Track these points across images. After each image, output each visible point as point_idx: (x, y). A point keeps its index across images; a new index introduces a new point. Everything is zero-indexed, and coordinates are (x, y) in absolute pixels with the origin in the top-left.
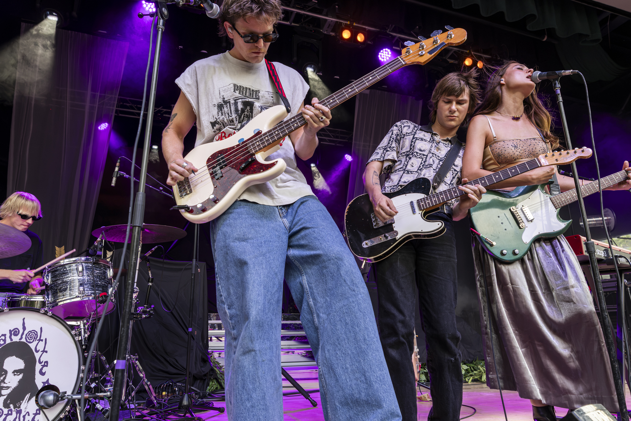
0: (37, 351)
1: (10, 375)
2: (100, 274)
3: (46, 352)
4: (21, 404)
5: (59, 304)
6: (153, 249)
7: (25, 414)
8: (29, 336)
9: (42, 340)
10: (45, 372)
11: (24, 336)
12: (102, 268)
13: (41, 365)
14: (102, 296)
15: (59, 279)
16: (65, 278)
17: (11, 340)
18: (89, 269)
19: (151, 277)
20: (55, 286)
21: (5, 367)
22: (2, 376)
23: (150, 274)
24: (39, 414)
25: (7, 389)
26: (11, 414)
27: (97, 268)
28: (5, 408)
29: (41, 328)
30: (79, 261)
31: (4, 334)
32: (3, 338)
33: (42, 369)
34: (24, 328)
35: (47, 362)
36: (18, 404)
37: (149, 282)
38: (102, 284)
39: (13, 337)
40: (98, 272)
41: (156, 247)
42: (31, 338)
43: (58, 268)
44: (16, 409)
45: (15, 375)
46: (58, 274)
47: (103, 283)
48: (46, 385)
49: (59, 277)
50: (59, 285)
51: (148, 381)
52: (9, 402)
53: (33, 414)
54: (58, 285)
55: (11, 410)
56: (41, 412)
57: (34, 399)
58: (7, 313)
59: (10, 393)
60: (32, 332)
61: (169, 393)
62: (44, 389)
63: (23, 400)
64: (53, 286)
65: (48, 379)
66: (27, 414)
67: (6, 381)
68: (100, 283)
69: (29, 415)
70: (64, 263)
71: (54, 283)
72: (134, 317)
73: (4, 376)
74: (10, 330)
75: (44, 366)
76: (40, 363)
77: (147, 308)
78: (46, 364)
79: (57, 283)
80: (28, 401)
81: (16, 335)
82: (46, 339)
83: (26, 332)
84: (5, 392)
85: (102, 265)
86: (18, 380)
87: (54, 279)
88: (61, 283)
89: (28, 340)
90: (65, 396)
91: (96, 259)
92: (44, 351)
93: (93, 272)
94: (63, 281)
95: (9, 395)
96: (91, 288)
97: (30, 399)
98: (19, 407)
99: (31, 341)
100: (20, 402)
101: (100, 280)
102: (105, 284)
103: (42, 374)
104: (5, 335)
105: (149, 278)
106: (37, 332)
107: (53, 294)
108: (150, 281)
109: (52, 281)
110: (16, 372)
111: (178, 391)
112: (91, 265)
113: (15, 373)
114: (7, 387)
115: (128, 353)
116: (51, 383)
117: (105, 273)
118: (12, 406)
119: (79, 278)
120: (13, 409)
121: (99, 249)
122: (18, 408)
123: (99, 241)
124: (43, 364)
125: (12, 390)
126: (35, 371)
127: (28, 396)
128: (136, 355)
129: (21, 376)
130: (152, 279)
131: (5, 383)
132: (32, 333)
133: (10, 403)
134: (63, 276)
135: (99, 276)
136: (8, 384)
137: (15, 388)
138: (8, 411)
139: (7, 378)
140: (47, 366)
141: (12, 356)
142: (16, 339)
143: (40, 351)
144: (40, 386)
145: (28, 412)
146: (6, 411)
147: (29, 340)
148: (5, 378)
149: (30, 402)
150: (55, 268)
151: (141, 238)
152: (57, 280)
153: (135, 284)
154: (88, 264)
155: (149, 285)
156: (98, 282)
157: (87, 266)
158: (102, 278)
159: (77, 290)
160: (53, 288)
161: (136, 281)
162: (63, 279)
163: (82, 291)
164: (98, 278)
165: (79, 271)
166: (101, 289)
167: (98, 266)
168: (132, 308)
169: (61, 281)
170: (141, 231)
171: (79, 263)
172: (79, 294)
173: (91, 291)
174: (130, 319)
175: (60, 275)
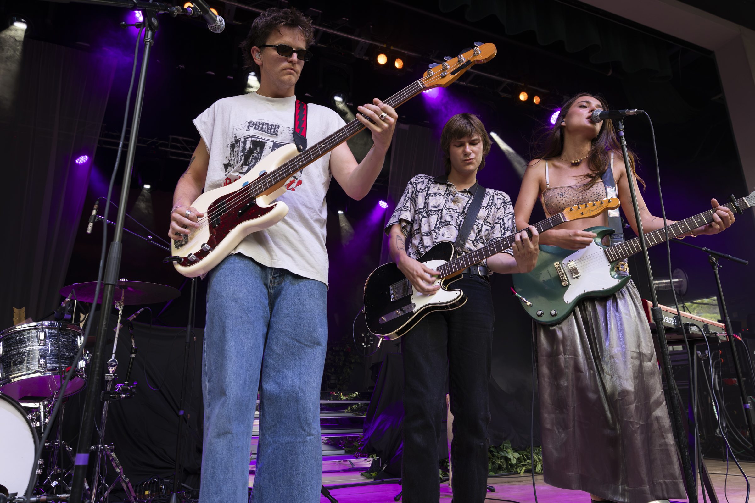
2: (67, 343)
5: (12, 381)
6: (138, 312)
12: (71, 336)
15: (14, 349)
16: (21, 348)
18: (53, 336)
19: (134, 346)
20: (8, 357)
23: (133, 343)
27: (65, 335)
30: (40, 327)
37: (131, 353)
38: (70, 355)
40: (65, 340)
41: (142, 309)
43: (13, 335)
46: (13, 343)
47: (71, 354)
49: (13, 347)
50: (14, 357)
51: (126, 477)
54: (11, 357)
61: (153, 492)
64: (5, 358)
68: (67, 354)
70: (21, 329)
71: (7, 354)
72: (111, 397)
77: (128, 385)
79: (10, 354)
87: (7, 349)
88: (15, 354)
90: (16, 498)
91: (62, 324)
93: (58, 341)
94: (19, 351)
96: (55, 361)
102: (73, 356)
105: (132, 347)
107: (5, 368)
108: (133, 351)
109: (4, 351)
111: (164, 489)
112: (56, 332)
115: (102, 442)
117: (74, 342)
119: (40, 348)
121: (67, 312)
123: (68, 302)
128: (112, 445)
130: (136, 349)
134: (19, 345)
135: (67, 345)
150: (9, 335)
151: (123, 298)
152: (11, 350)
153: (113, 356)
154: (52, 330)
155: (131, 357)
156: (64, 353)
157: (52, 333)
158: (70, 348)
159: (37, 363)
160: (6, 360)
161: (114, 351)
162: (19, 350)
163: (43, 364)
164: (65, 348)
165: (40, 339)
166: (69, 362)
167: (66, 333)
168: (108, 386)
169: (16, 351)
170: (123, 290)
171: (41, 329)
172: (39, 368)
173: (54, 364)
174: (104, 399)
175: (15, 344)
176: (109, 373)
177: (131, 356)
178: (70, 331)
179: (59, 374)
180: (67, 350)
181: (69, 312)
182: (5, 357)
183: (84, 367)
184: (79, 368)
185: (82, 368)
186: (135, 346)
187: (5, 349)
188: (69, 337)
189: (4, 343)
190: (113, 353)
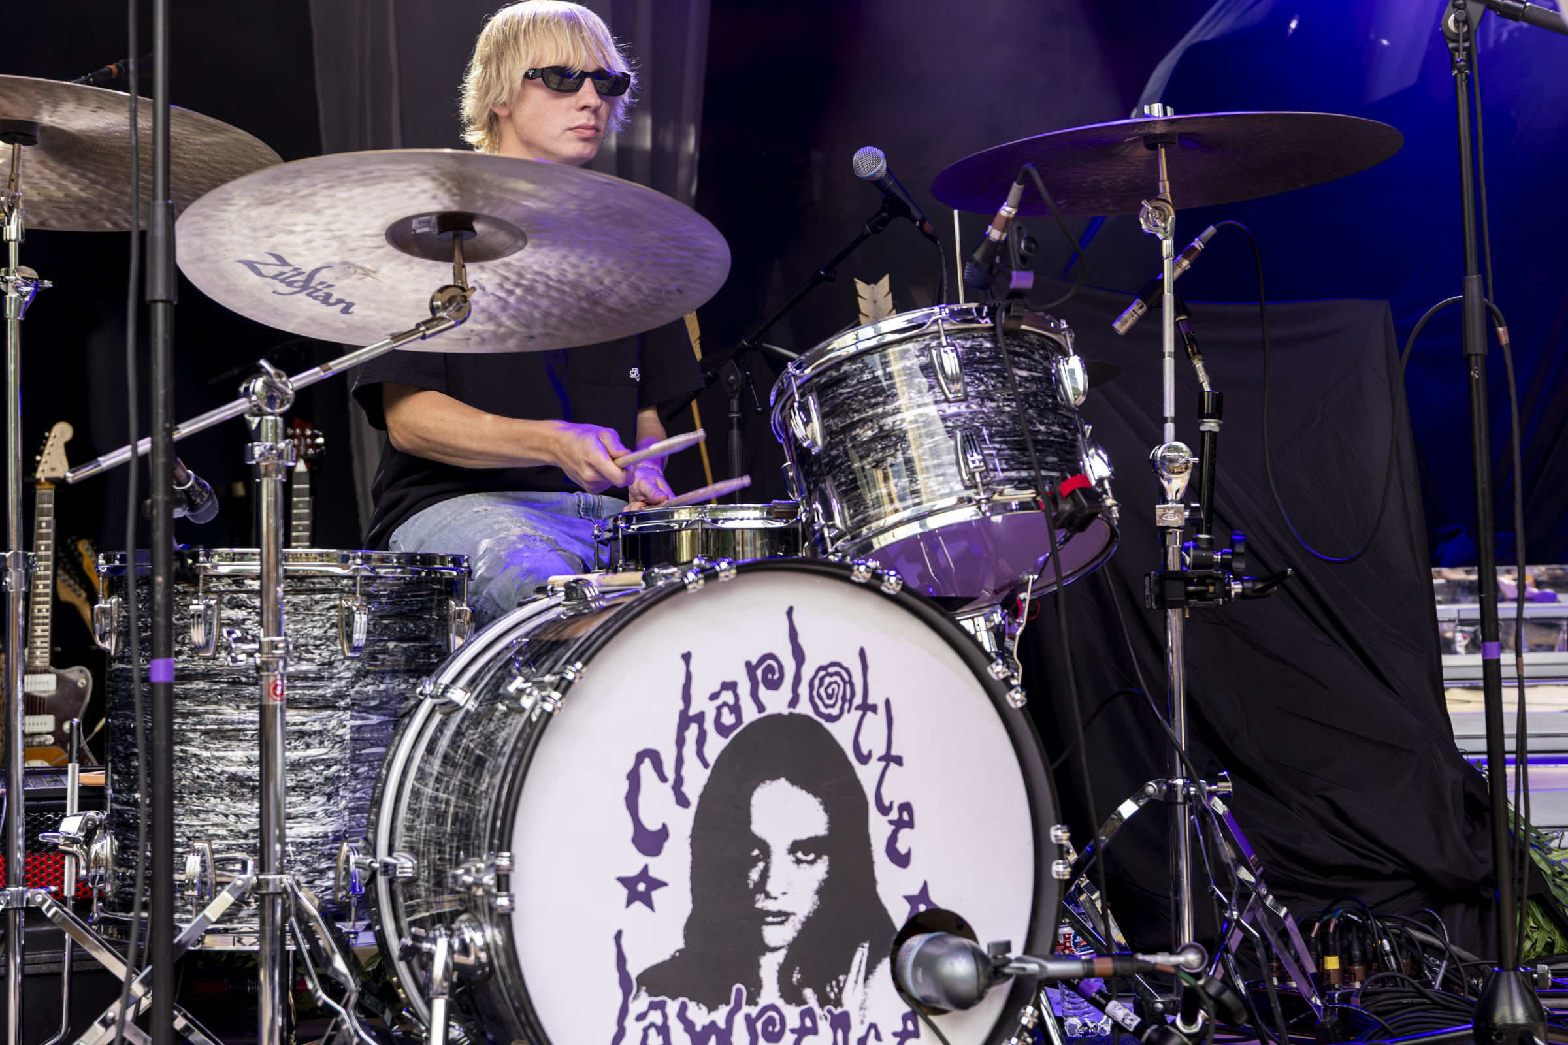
0: (864, 759)
1: (780, 860)
2: (1034, 388)
3: (899, 761)
4: (841, 990)
5: (877, 546)
6: (1198, 244)
7: (862, 1033)
8: (822, 691)
9: (874, 709)
10: (909, 854)
11: (804, 690)
12: (1037, 357)
13: (891, 822)
14: (1072, 494)
15: (863, 421)
16: (885, 415)
17: (761, 708)
18: (982, 361)
19: (1206, 387)
20: (849, 453)
21: (758, 827)
22: (755, 866)
23: (1203, 377)
24: (916, 1034)
25: (781, 923)
26: (814, 1031)
27: (1018, 354)
28: (789, 1001)
29: (862, 654)
30: (934, 328)
31: (728, 679)
32: (727, 697)
33: (892, 840)
34: (799, 656)
35: (906, 807)
36: (832, 990)
37: (1202, 415)
38: (1051, 433)
39: (763, 691)
40: (1024, 373)
41: (1211, 230)
42: (830, 697)
43: (846, 368)
44: (829, 1011)
45: (799, 862)
46: (852, 396)
47: (1056, 428)
48: (922, 908)
49: (857, 411)
50: (869, 449)
51: (1280, 900)
52: (796, 977)
53: (895, 1034)
54: (859, 451)
55: (809, 1013)
56: (923, 1026)
57: (885, 966)
58: (730, 585)
59: (795, 939)
60: (832, 670)
61: (1351, 963)
62: (915, 925)
63: (847, 972)
64: (837, 457)
65: (925, 884)
66: (872, 1032)
67: (770, 887)
68: (1042, 428)
69: (878, 1037)
70: (862, 346)
71: (842, 441)
72: (1190, 595)
73: (761, 865)
74: (748, 664)
75: (899, 825)
76: (884, 810)
77: (1212, 545)
78: (906, 816)
79: (853, 437)
80: (866, 979)
81: (774, 685)
82: (888, 703)
83: (807, 672)
84: (778, 936)
85: (1035, 340)
86: (816, 886)
87: (837, 423)
88: (873, 439)
89: (822, 709)
90: (1010, 961)
91: (1008, 310)
92: (890, 758)
93: (1004, 378)
94: (881, 428)
95: (795, 949)
96: (1013, 458)
97: (870, 968)
98: (838, 1002)
99: (835, 711)
100: (838, 982)
101: (1042, 413)
102: (1063, 436)
103: (901, 860)
104: (730, 686)
105: (1202, 393)
106: (847, 670)
107: (845, 493)
108: (1208, 407)
109: (828, 431)
110: (802, 848)
111: (1393, 952)
112: (988, 345)
113: (800, 855)
114: (779, 913)
115: (1181, 765)
116: (942, 899)
117: (1051, 383)
118: (809, 994)
119: (952, 409)
120: (818, 1011)
121: (1016, 260)
122: (836, 1007)
123: (1007, 221)
124: (894, 815)
125: (799, 927)
126: (869, 845)
127: (861, 955)
128: (1224, 779)
129: (820, 869)
130: (1218, 400)
131: (768, 896)
132: (831, 675)
133: (803, 983)
134: (877, 404)
135: (1035, 394)
136: (781, 898)
137: (808, 918)
138: (803, 1015)
139: (773, 872)
140: (910, 824)
141: (774, 777)
142: (776, 702)
143: (875, 756)
144: (899, 915)
145: (873, 1026)
146: (792, 1015)
147: (827, 706)
148: (765, 875)
149: (872, 980)
150: (830, 368)
151: (1165, 186)
152: (854, 425)
153: (1170, 428)
154: (973, 337)
155: (1204, 433)
156: (1035, 426)
157: (976, 350)
158: (1047, 404)
159: (955, 468)
160: (842, 463)
161: (1169, 410)
162: (882, 422)
163: (981, 473)
164: (1031, 407)
165: (946, 376)
166: (1055, 459)
167: (1021, 347)
168: (1170, 550)
169: (872, 429)
170: (1163, 150)
171: (939, 338)
172: (967, 488)
173: (1014, 469)
174: (1164, 604)
175: (861, 401)
176: (1165, 501)
177: (1203, 428)
178: (1032, 336)
179: (1039, 508)
180: (1040, 415)
181: (1023, 259)
182: (834, 453)
183: (1109, 478)
184: (1093, 483)
185: (1100, 481)
186: (1211, 384)
187: (831, 422)
188: (1035, 361)
189: (819, 398)
190: (1165, 420)
